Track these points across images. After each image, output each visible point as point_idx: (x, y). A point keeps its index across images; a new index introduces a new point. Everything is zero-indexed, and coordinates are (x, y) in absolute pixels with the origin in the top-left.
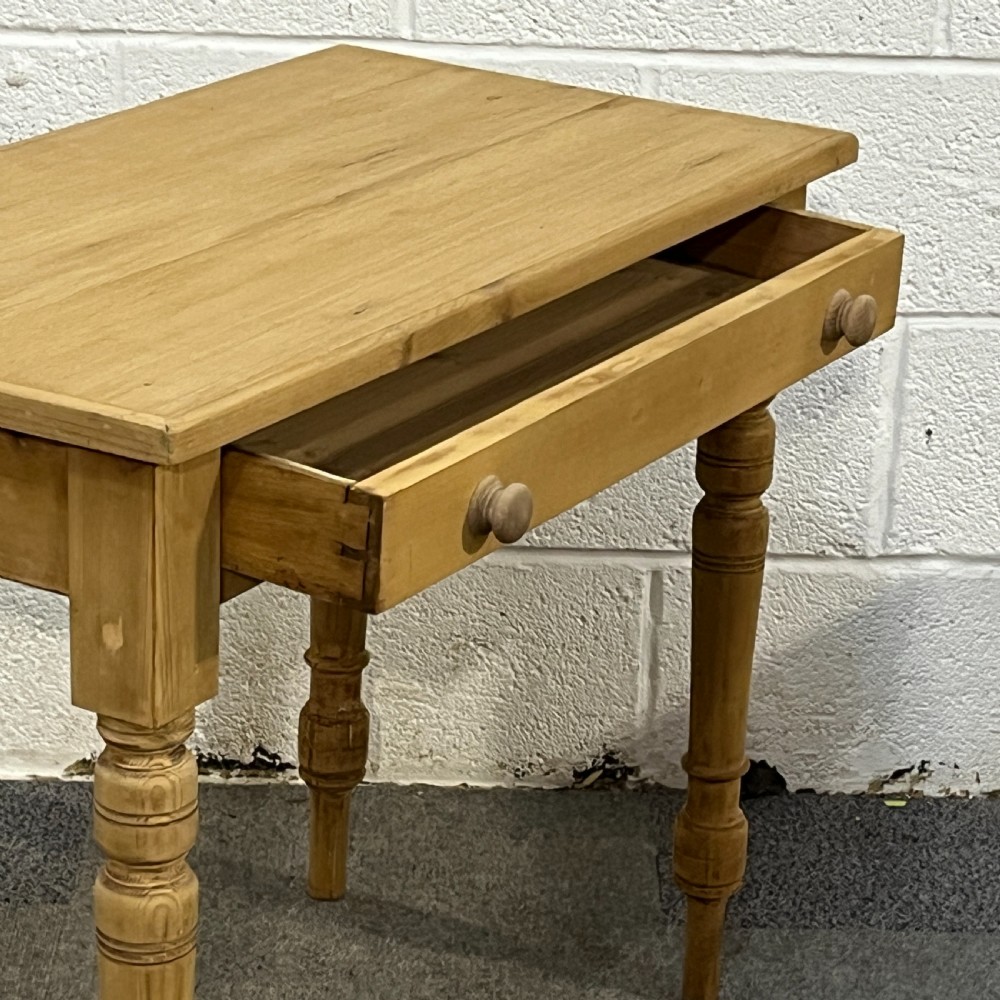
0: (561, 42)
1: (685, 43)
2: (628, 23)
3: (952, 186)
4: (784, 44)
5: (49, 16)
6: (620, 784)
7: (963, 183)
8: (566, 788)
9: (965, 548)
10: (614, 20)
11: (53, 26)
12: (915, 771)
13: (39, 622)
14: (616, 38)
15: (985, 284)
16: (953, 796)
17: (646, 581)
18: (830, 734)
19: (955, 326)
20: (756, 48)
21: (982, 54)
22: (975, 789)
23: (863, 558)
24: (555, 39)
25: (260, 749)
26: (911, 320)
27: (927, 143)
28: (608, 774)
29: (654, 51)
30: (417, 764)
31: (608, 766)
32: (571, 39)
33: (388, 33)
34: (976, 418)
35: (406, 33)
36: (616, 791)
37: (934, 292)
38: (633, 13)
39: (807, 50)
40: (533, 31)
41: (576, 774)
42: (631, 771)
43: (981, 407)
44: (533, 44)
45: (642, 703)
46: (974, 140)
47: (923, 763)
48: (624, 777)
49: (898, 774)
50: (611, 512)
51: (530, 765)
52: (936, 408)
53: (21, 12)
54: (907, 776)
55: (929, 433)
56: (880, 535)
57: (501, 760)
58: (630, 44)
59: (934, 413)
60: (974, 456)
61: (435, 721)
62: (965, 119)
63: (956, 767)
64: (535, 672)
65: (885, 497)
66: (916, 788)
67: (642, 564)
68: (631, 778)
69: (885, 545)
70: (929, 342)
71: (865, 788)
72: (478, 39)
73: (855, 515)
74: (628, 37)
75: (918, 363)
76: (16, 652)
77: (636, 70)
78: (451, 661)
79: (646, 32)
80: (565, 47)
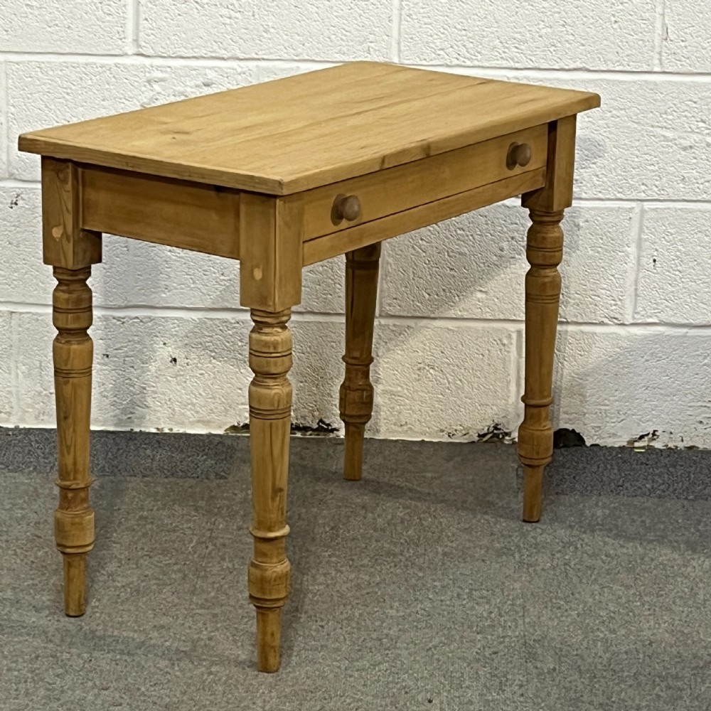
0: (471, 65)
1: (531, 65)
2: (503, 55)
3: (664, 136)
4: (580, 66)
5: (224, 52)
6: (501, 440)
7: (669, 134)
8: (473, 442)
9: (673, 320)
10: (497, 54)
11: (225, 57)
12: (650, 436)
13: (213, 354)
15: (681, 185)
16: (670, 448)
17: (514, 336)
18: (607, 416)
19: (666, 207)
20: (567, 67)
21: (678, 71)
22: (681, 445)
23: (623, 324)
24: (468, 63)
25: (321, 421)
26: (645, 203)
27: (651, 115)
28: (494, 435)
29: (517, 69)
30: (400, 430)
31: (495, 431)
32: (476, 63)
33: (387, 60)
34: (678, 253)
35: (396, 60)
36: (498, 443)
37: (656, 189)
38: (506, 50)
39: (592, 69)
40: (458, 59)
41: (479, 436)
42: (507, 434)
43: (680, 247)
45: (512, 399)
46: (675, 114)
47: (655, 431)
48: (503, 437)
49: (642, 437)
50: (496, 300)
51: (456, 430)
52: (658, 248)
54: (646, 438)
55: (655, 261)
56: (631, 313)
57: (441, 427)
58: (505, 66)
59: (657, 250)
60: (677, 273)
61: (408, 407)
62: (670, 103)
63: (671, 433)
64: (459, 382)
65: (633, 294)
66: (651, 444)
67: (512, 327)
68: (507, 438)
69: (634, 318)
70: (653, 214)
71: (625, 444)
72: (431, 63)
73: (619, 303)
74: (504, 62)
75: (648, 225)
76: (201, 369)
78: (417, 376)
79: (512, 59)
80: (473, 67)
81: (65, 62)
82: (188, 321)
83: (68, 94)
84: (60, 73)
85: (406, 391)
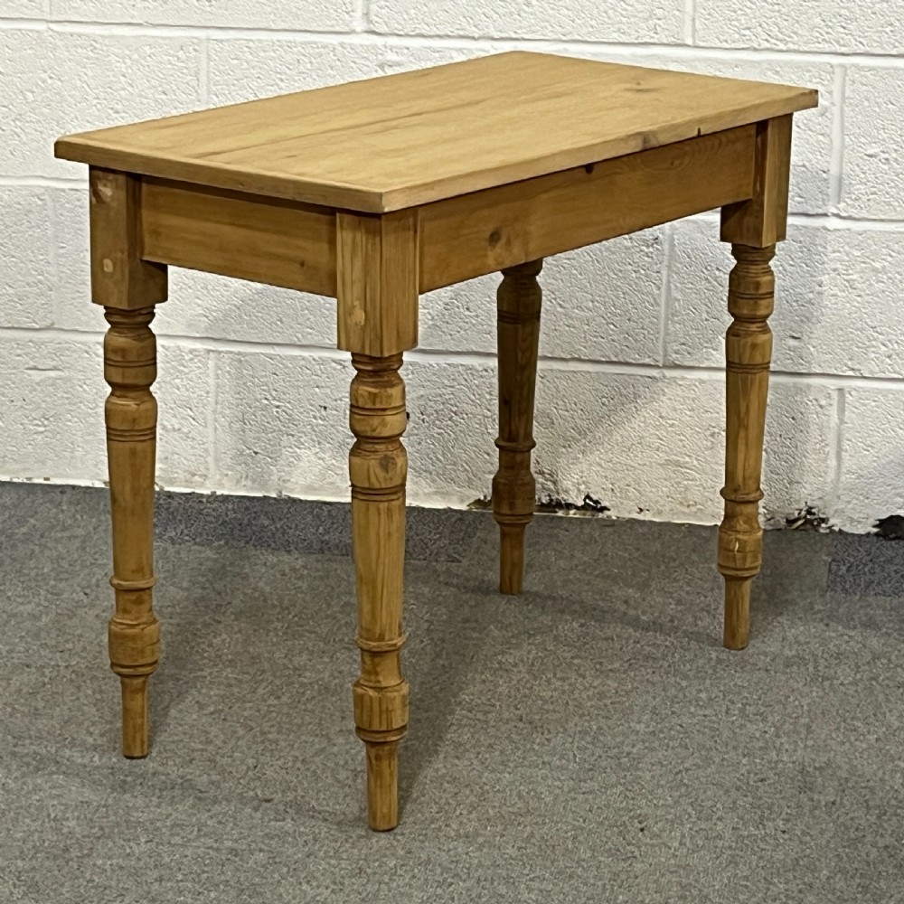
0: (785, 48)
1: (862, 49)
2: (826, 37)
5: (474, 29)
6: (816, 528)
8: (779, 530)
10: (817, 35)
11: (476, 36)
13: (454, 409)
14: (821, 46)
17: (835, 395)
24: (782, 46)
25: (588, 497)
28: (807, 521)
29: (843, 54)
30: (687, 510)
31: (808, 517)
32: (792, 46)
33: (679, 42)
35: (689, 42)
36: (812, 532)
38: (830, 30)
40: (767, 40)
41: (788, 521)
42: (823, 520)
44: (768, 49)
45: (831, 476)
48: (819, 525)
50: (812, 349)
53: (458, 27)
58: (827, 50)
61: (698, 483)
67: (832, 384)
68: (823, 525)
72: (733, 46)
74: (826, 46)
76: (439, 428)
77: (832, 66)
78: (709, 444)
79: (838, 42)
80: (787, 51)
81: (279, 41)
82: (425, 367)
83: (282, 80)
84: (273, 54)
85: (695, 462)
